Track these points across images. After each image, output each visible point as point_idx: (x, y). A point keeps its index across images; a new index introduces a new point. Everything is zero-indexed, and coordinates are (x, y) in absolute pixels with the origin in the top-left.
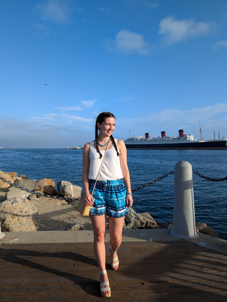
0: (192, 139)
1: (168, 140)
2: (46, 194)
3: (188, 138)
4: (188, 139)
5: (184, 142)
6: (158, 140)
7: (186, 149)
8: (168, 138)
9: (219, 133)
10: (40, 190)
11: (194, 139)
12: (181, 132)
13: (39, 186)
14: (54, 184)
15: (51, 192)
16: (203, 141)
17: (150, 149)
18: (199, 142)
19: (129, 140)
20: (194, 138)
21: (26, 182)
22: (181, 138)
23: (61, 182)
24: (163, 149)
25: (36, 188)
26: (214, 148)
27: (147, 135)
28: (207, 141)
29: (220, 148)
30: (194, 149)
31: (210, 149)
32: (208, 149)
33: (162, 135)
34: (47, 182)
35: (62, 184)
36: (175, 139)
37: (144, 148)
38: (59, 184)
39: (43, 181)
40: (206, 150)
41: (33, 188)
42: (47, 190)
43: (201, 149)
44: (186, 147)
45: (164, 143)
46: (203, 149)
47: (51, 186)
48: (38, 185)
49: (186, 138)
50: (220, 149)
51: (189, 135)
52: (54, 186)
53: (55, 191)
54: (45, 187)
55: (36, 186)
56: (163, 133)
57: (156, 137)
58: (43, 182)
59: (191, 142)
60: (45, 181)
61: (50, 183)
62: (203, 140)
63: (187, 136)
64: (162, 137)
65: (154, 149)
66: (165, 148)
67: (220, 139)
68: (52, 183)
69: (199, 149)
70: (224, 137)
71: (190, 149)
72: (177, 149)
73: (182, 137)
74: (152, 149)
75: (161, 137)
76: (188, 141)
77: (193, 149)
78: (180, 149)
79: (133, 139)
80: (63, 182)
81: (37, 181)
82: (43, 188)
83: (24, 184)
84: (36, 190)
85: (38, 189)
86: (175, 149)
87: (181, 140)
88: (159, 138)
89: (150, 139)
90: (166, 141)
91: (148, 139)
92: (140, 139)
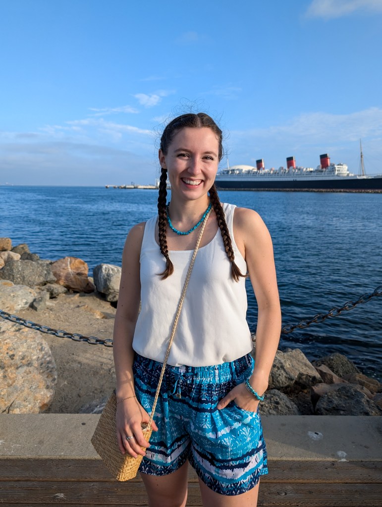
0: (345, 172)
1: (299, 173)
2: (70, 290)
3: (338, 170)
4: (336, 173)
5: (329, 177)
6: (281, 173)
7: (331, 192)
8: (299, 169)
10: (57, 282)
11: (348, 172)
12: (324, 158)
13: (55, 274)
14: (85, 269)
15: (81, 287)
16: (365, 177)
17: (264, 191)
18: (358, 178)
19: (225, 173)
20: (348, 170)
21: (27, 266)
22: (324, 169)
23: (100, 268)
24: (288, 191)
25: (49, 279)
28: (373, 178)
31: (378, 193)
32: (374, 193)
33: (287, 164)
34: (70, 266)
35: (104, 271)
36: (311, 172)
38: (96, 272)
39: (63, 262)
41: (42, 279)
42: (72, 281)
43: (361, 192)
44: (332, 188)
45: (291, 179)
46: (364, 192)
47: (79, 274)
48: (53, 271)
49: (333, 169)
51: (338, 165)
52: (86, 272)
53: (88, 284)
54: (67, 277)
55: (49, 273)
56: (290, 161)
57: (276, 168)
58: (64, 265)
59: (342, 179)
60: (69, 263)
61: (78, 268)
62: (366, 175)
63: (336, 166)
64: (288, 167)
65: (272, 191)
66: (293, 189)
68: (81, 266)
69: (356, 192)
71: (340, 192)
72: (314, 191)
73: (326, 168)
74: (267, 191)
75: (285, 167)
76: (338, 175)
77: (346, 192)
79: (234, 170)
80: (104, 266)
81: (51, 263)
82: (63, 278)
83: (23, 270)
84: (49, 283)
85: (54, 281)
86: (312, 191)
87: (323, 173)
88: (282, 171)
89: (266, 170)
90: (295, 176)
91: (262, 172)
92: (246, 171)
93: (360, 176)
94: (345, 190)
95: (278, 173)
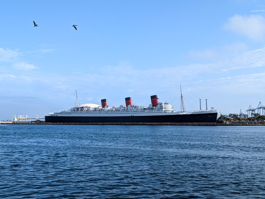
0: (170, 109)
1: (135, 111)
3: (165, 108)
4: (164, 110)
5: (159, 114)
6: (121, 110)
7: (161, 125)
8: (135, 107)
9: (206, 102)
11: (172, 110)
12: (154, 98)
16: (185, 113)
17: (108, 124)
18: (181, 114)
19: (76, 110)
20: (172, 108)
22: (154, 107)
24: (127, 125)
26: (200, 123)
27: (104, 102)
28: (191, 113)
29: (208, 123)
30: (173, 125)
31: (195, 125)
32: (193, 125)
33: (126, 103)
36: (145, 109)
37: (100, 123)
40: (190, 125)
43: (183, 125)
44: (161, 122)
45: (130, 115)
46: (185, 125)
49: (161, 108)
50: (209, 125)
51: (165, 104)
56: (128, 100)
59: (168, 114)
62: (186, 111)
63: (163, 105)
64: (127, 106)
65: (115, 124)
66: (131, 123)
67: (207, 111)
69: (179, 125)
70: (213, 108)
71: (167, 125)
72: (148, 125)
73: (155, 106)
74: (111, 124)
75: (125, 105)
76: (164, 112)
78: (152, 125)
79: (83, 108)
86: (146, 125)
87: (154, 110)
88: (122, 108)
89: (109, 108)
90: (132, 112)
91: (106, 109)
92: (93, 108)
93: (182, 112)
94: (171, 123)
95: (119, 110)
